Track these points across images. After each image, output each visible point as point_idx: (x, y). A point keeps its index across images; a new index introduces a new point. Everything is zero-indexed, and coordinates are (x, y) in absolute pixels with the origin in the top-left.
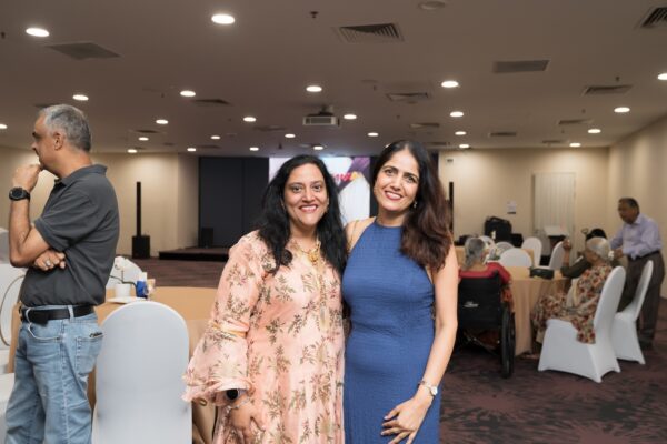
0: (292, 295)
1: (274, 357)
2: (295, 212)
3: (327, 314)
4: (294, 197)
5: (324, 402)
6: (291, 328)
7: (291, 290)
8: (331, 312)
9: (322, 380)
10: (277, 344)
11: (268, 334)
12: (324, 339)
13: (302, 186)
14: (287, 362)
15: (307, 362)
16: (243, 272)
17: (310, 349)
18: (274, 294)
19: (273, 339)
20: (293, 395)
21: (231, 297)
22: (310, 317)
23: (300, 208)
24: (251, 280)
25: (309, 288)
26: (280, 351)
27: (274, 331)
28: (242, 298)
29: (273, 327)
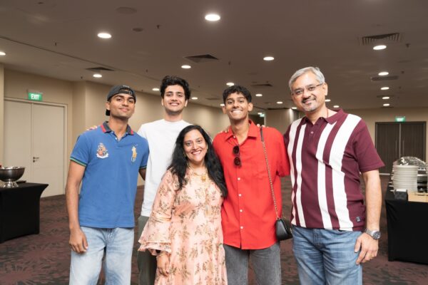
0: (190, 200)
1: (182, 231)
2: (190, 156)
3: (210, 209)
4: (188, 148)
5: (209, 254)
6: (191, 216)
7: (189, 198)
8: (212, 207)
9: (208, 243)
10: (184, 224)
11: (180, 219)
12: (207, 222)
13: (192, 142)
14: (188, 234)
15: (198, 234)
16: (166, 189)
17: (200, 227)
18: (181, 200)
19: (182, 222)
20: (191, 251)
21: (161, 201)
22: (200, 210)
23: (192, 153)
24: (170, 193)
25: (199, 196)
26: (185, 228)
27: (182, 217)
28: (166, 203)
29: (182, 215)
